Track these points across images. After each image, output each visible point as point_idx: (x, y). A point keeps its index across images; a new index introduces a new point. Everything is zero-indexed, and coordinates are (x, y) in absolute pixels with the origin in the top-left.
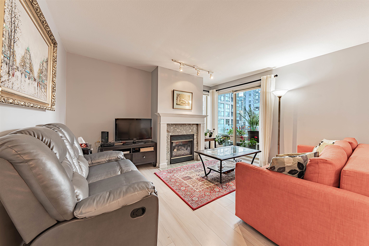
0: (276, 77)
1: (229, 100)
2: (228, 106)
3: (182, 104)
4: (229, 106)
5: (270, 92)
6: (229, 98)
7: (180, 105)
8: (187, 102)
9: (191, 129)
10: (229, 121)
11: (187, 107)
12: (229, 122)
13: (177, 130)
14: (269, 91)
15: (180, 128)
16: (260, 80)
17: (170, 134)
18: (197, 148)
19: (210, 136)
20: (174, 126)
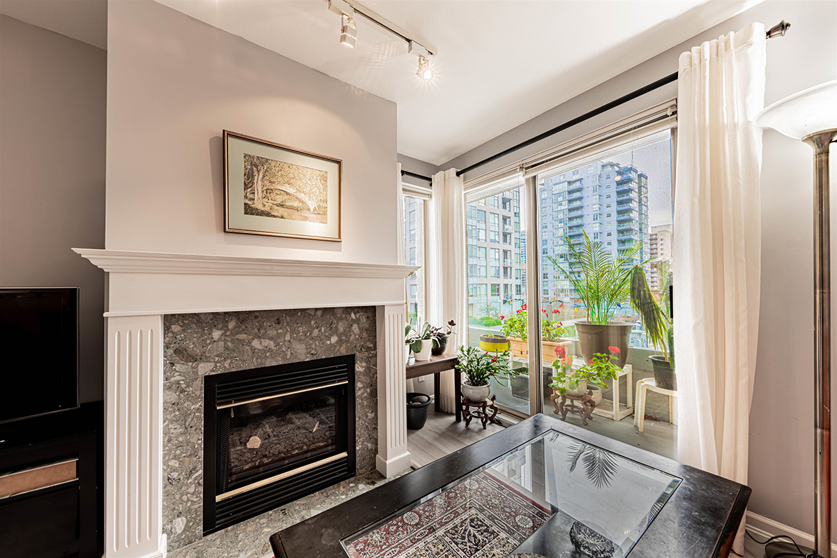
0: (777, 38)
1: (497, 239)
2: (495, 252)
3: (280, 211)
4: (497, 254)
5: (748, 123)
6: (498, 235)
7: (268, 215)
8: (312, 204)
9: (335, 331)
10: (498, 289)
11: (315, 228)
12: (498, 291)
13: (256, 343)
14: (739, 118)
15: (272, 332)
16: (674, 77)
17: (205, 369)
18: (371, 415)
19: (437, 351)
20: (231, 325)
